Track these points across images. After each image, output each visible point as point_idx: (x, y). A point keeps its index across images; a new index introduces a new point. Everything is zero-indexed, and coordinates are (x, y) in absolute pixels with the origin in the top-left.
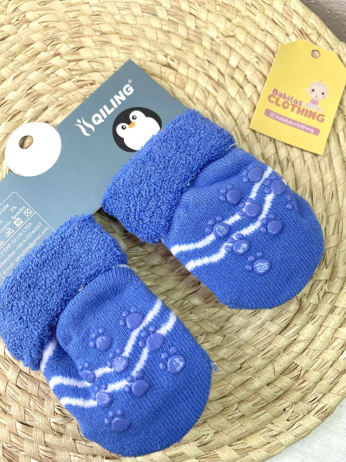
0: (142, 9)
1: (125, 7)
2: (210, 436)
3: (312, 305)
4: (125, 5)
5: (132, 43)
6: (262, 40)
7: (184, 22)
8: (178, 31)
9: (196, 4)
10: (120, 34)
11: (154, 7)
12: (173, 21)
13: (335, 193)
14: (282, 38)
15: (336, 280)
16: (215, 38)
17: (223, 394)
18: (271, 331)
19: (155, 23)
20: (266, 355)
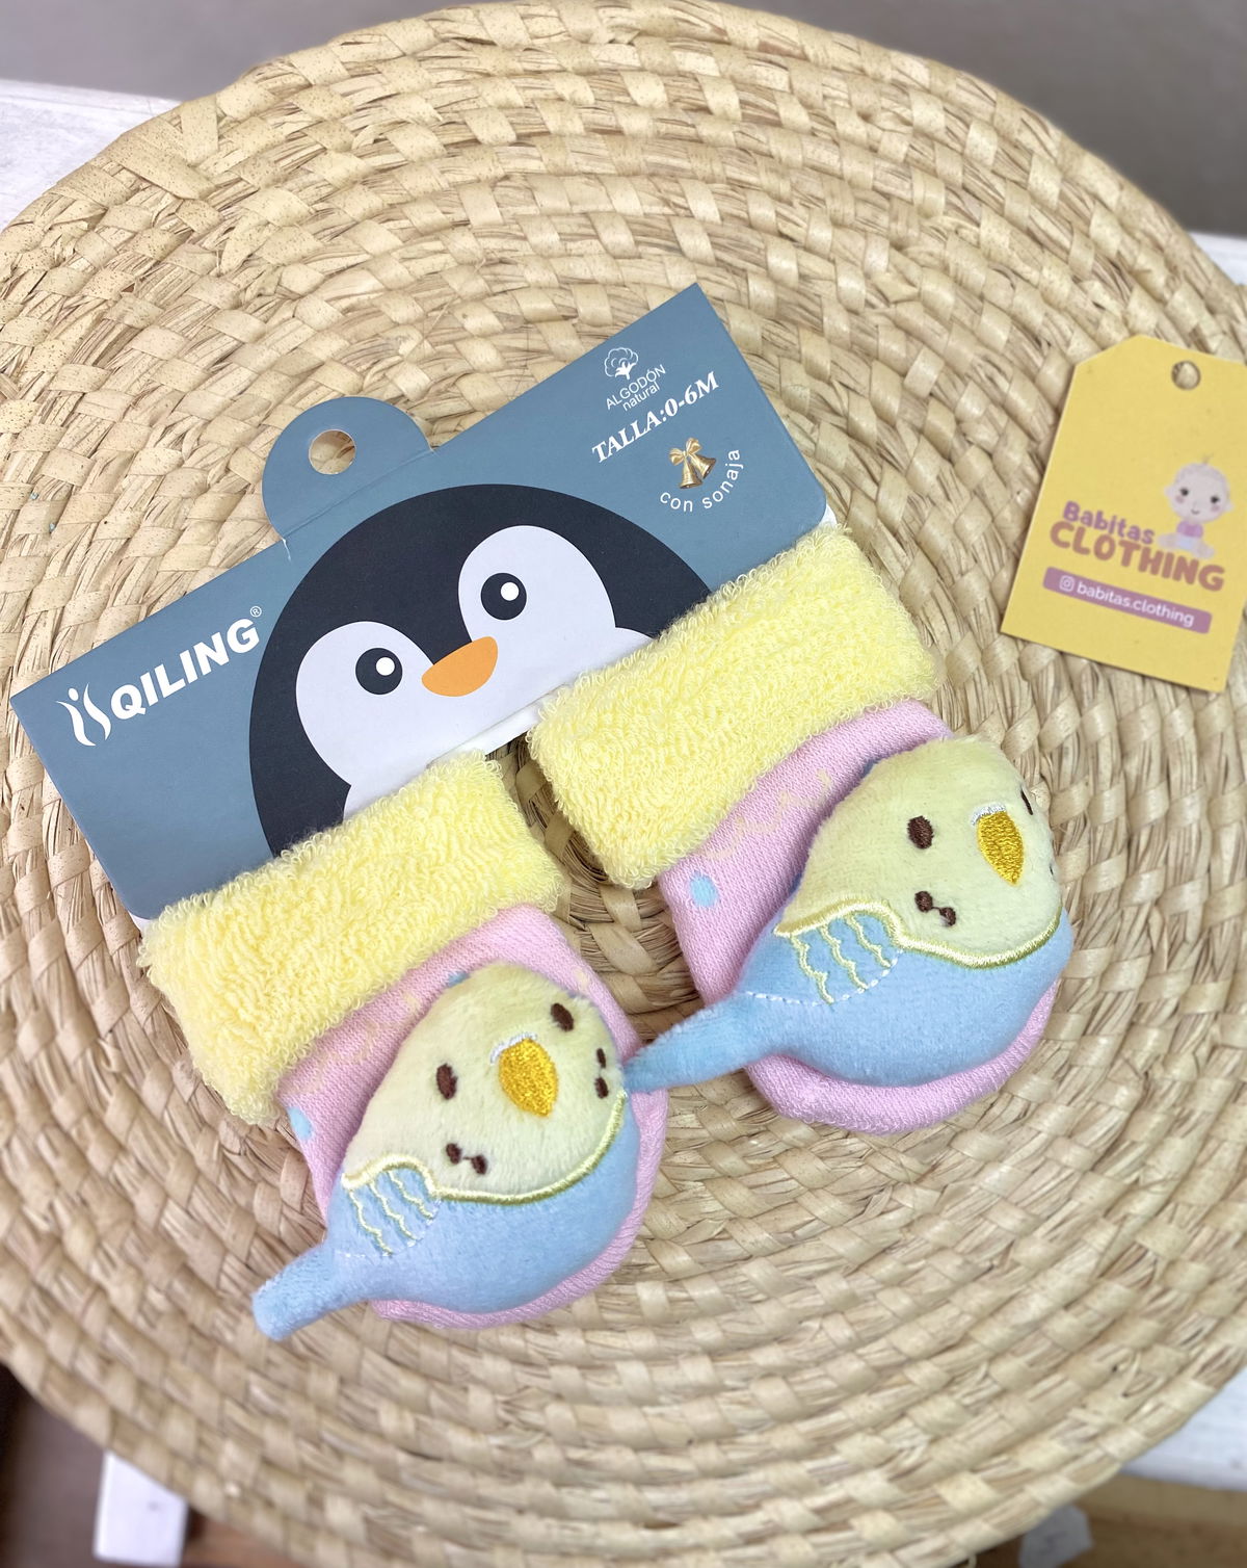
0: (634, 232)
1: (582, 230)
3: (1178, 1085)
4: (580, 225)
6: (1004, 303)
7: (766, 267)
8: (747, 294)
9: (796, 203)
10: (575, 321)
11: (670, 224)
12: (730, 265)
13: (1233, 762)
14: (1062, 286)
16: (859, 304)
17: (947, 1340)
18: (1069, 1164)
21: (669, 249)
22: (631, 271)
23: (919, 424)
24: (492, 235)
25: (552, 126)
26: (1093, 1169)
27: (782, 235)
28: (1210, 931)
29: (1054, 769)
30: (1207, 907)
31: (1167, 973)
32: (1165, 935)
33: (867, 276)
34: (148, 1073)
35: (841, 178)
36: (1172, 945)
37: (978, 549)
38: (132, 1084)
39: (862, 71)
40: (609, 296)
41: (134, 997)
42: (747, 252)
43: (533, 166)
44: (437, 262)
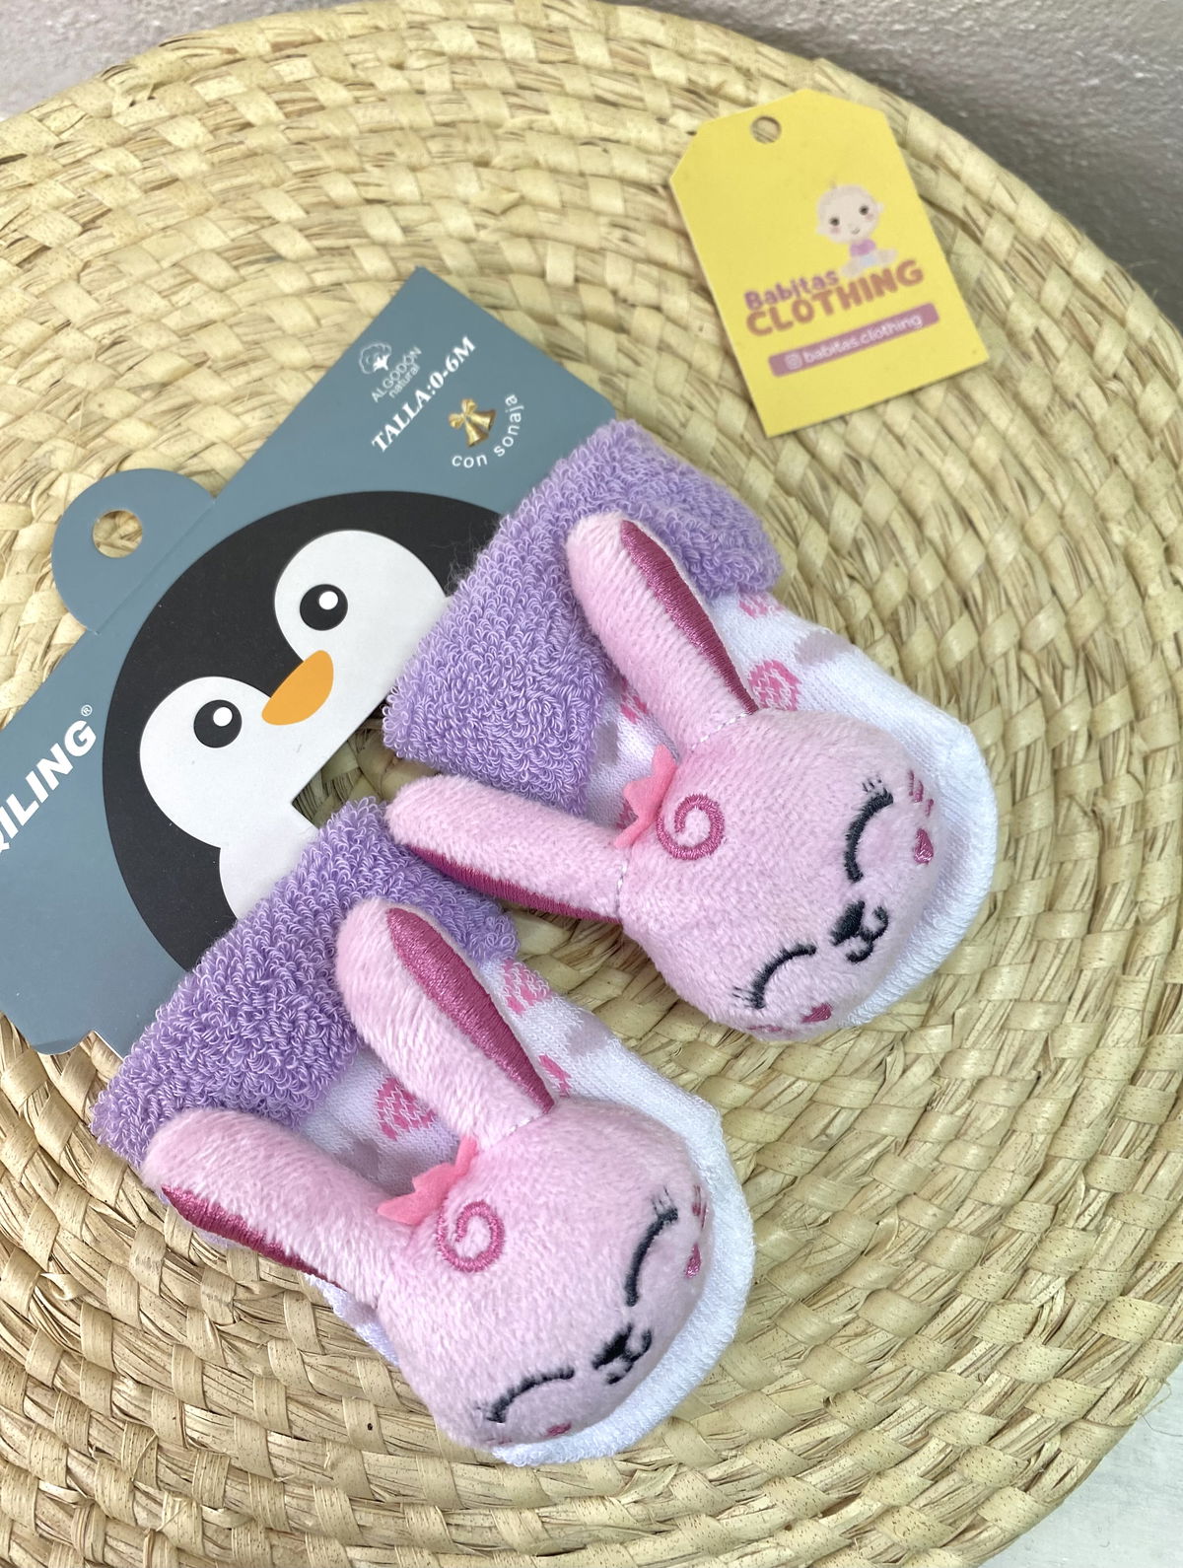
0: (227, 260)
1: (179, 280)
2: (1059, 1301)
3: (1128, 809)
4: (175, 276)
5: (256, 371)
6: (604, 170)
7: (367, 236)
8: (362, 268)
9: (368, 167)
10: (209, 363)
11: (260, 238)
12: (332, 249)
13: (1025, 480)
14: (651, 135)
15: (1154, 709)
16: (471, 232)
17: (1031, 1171)
18: (1063, 935)
19: (287, 280)
20: (1086, 1005)
21: (269, 260)
22: (242, 296)
23: (576, 309)
24: (95, 321)
25: (108, 203)
26: (1089, 931)
27: (370, 202)
28: (1084, 647)
29: (858, 564)
30: (1068, 627)
31: (1064, 707)
32: (1043, 671)
33: (465, 203)
34: (106, 1284)
35: (402, 129)
36: (1054, 678)
37: (688, 396)
38: (97, 1305)
39: (377, 28)
40: (231, 327)
41: (58, 1212)
42: (341, 230)
43: (108, 245)
44: (55, 369)
